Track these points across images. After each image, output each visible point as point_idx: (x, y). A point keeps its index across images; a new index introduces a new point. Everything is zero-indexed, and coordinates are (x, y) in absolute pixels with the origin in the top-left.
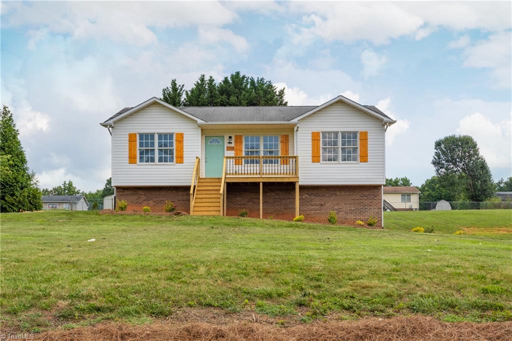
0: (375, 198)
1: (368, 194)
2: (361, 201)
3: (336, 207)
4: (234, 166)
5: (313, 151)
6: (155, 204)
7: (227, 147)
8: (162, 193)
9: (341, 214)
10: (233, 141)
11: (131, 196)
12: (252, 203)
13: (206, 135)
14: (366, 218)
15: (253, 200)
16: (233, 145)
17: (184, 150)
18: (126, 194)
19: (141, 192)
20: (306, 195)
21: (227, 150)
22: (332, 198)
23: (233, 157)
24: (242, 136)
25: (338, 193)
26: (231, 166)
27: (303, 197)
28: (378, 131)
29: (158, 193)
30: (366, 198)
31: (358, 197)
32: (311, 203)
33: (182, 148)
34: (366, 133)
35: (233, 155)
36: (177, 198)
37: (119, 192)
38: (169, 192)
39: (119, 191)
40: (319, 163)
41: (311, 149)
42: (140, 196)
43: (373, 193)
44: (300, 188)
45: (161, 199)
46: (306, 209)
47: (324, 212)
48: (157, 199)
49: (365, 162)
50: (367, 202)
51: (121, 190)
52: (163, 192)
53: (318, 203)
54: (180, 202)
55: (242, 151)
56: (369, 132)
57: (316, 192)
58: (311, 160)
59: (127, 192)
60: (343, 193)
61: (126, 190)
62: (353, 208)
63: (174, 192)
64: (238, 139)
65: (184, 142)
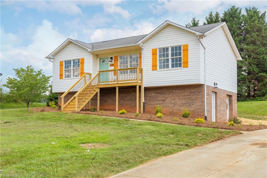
0: (200, 94)
1: (194, 91)
2: (190, 97)
3: (173, 102)
4: (114, 76)
5: (153, 62)
7: (110, 64)
9: (176, 106)
10: (113, 61)
12: (123, 100)
13: (100, 58)
14: (193, 109)
15: (124, 98)
16: (113, 63)
17: (84, 69)
20: (154, 94)
21: (110, 66)
22: (170, 95)
23: (113, 70)
24: (118, 56)
25: (174, 91)
26: (112, 76)
27: (152, 95)
28: (194, 44)
30: (193, 94)
31: (188, 94)
32: (157, 99)
34: (187, 46)
35: (113, 69)
40: (156, 71)
43: (198, 90)
44: (144, 89)
46: (154, 103)
47: (165, 105)
49: (186, 67)
50: (193, 97)
53: (162, 99)
55: (118, 66)
56: (189, 44)
57: (160, 91)
58: (151, 69)
60: (177, 91)
62: (184, 102)
64: (116, 59)
65: (84, 63)
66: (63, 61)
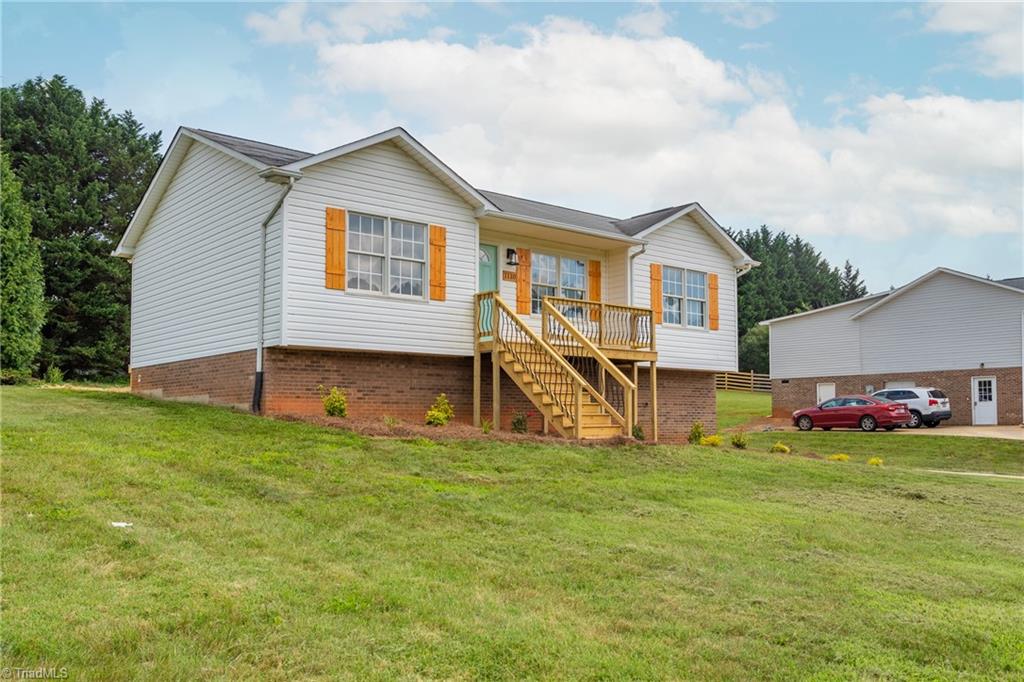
0: (709, 395)
1: (701, 387)
2: (693, 399)
3: (663, 410)
5: (652, 302)
6: (360, 395)
7: (505, 272)
8: (378, 369)
9: (669, 422)
11: (304, 374)
16: (514, 269)
17: (448, 269)
18: (292, 366)
19: (328, 364)
21: (505, 279)
25: (665, 383)
28: (729, 277)
29: (368, 368)
30: (698, 394)
31: (689, 392)
33: (443, 263)
34: (716, 278)
36: (409, 382)
37: (274, 360)
38: (392, 366)
39: (273, 357)
40: (660, 326)
41: (649, 297)
42: (326, 375)
43: (706, 386)
45: (376, 384)
48: (365, 384)
49: (715, 329)
51: (282, 357)
52: (378, 365)
54: (414, 392)
55: (529, 283)
56: (719, 275)
59: (293, 362)
60: (671, 384)
61: (293, 357)
62: (683, 413)
63: (403, 367)
65: (448, 249)
66: (344, 211)
